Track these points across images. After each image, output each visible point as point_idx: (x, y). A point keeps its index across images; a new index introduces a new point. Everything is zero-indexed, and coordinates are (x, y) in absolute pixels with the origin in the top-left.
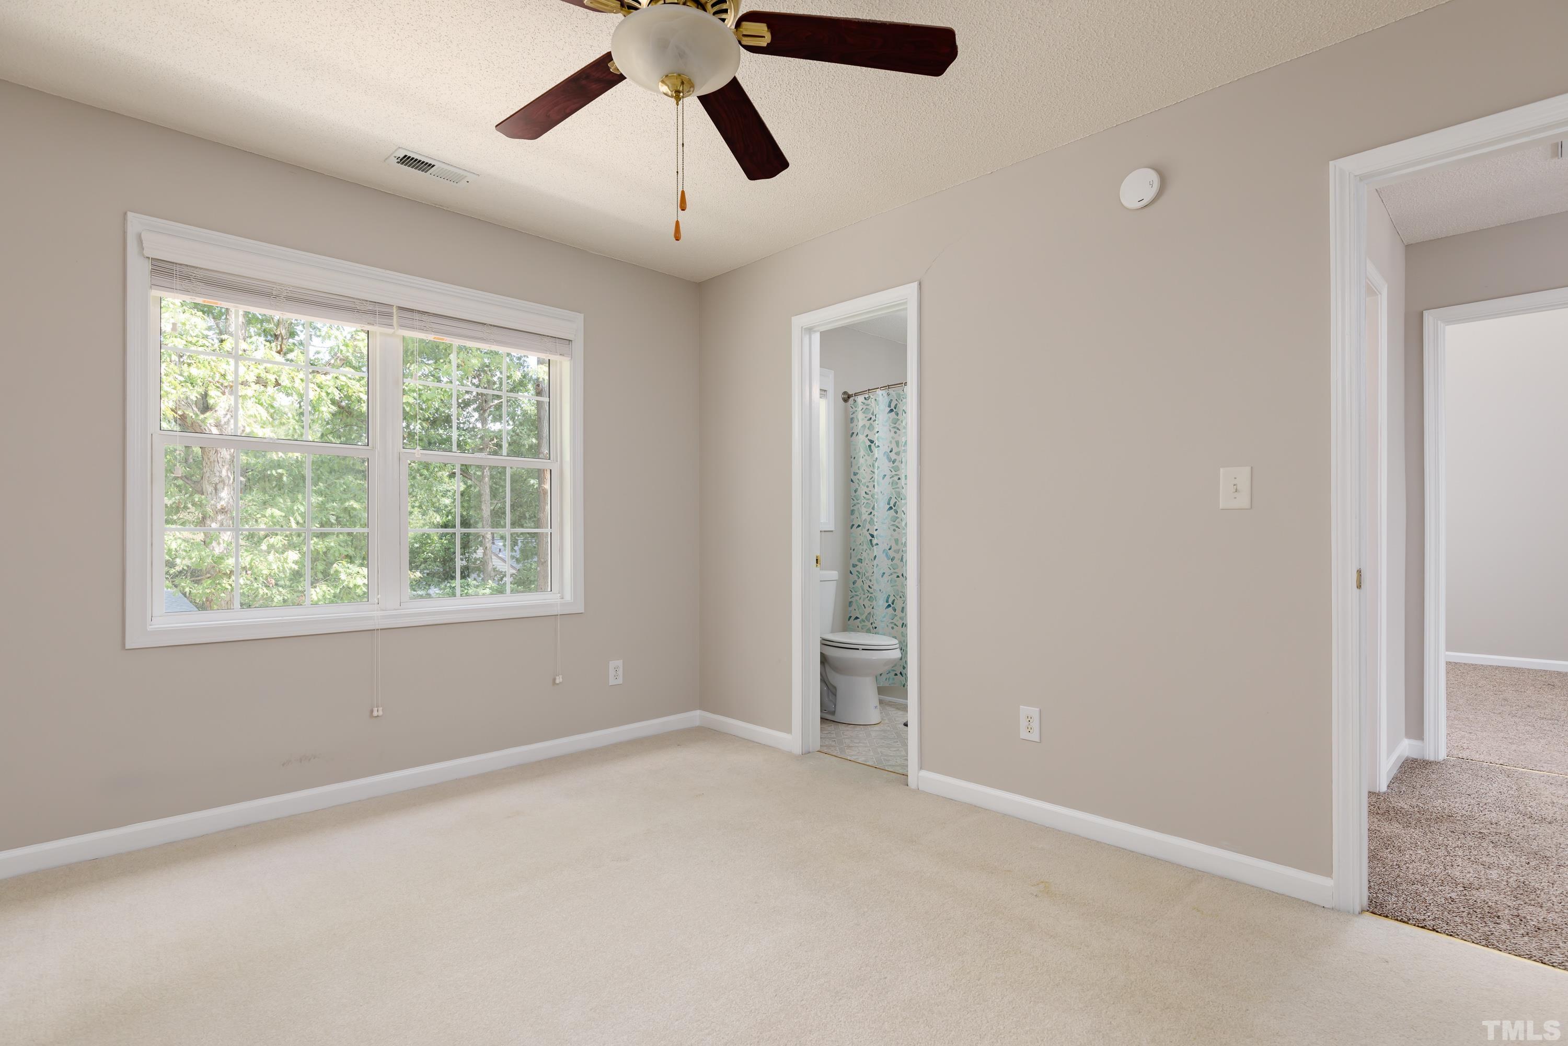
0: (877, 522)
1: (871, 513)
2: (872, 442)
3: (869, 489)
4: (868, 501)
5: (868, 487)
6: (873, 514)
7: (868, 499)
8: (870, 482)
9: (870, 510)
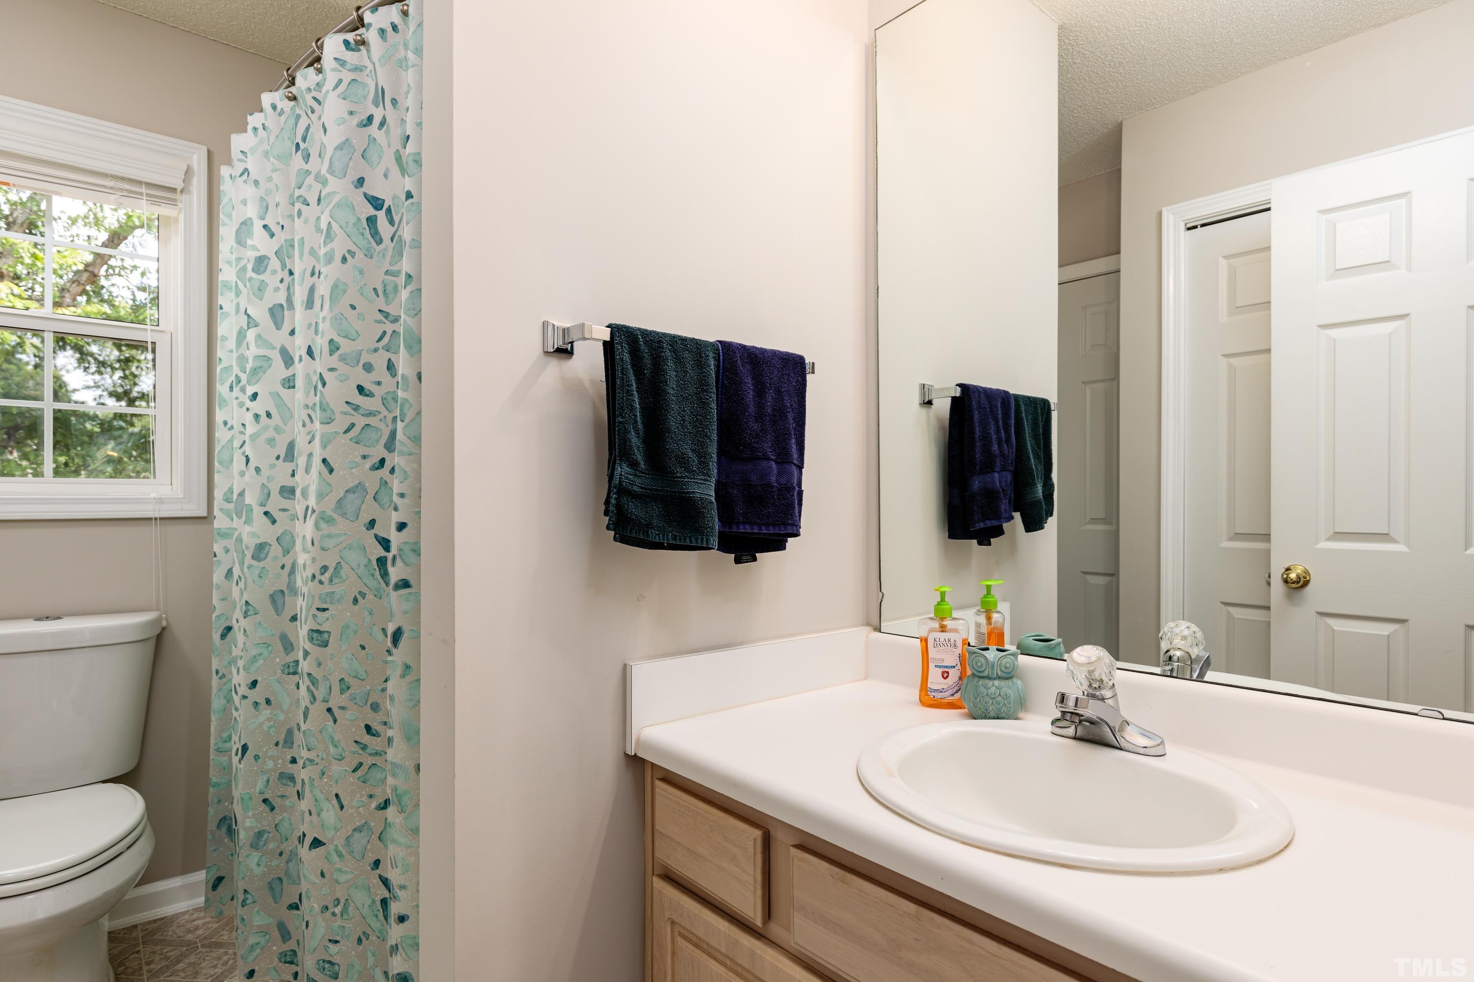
0: (402, 495)
1: (382, 462)
2: (376, 203)
3: (374, 376)
4: (368, 420)
5: (368, 368)
6: (388, 465)
7: (371, 414)
8: (376, 350)
9: (379, 452)
